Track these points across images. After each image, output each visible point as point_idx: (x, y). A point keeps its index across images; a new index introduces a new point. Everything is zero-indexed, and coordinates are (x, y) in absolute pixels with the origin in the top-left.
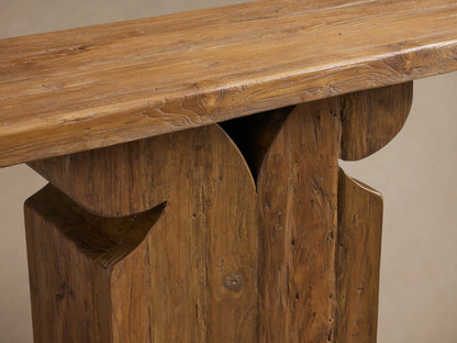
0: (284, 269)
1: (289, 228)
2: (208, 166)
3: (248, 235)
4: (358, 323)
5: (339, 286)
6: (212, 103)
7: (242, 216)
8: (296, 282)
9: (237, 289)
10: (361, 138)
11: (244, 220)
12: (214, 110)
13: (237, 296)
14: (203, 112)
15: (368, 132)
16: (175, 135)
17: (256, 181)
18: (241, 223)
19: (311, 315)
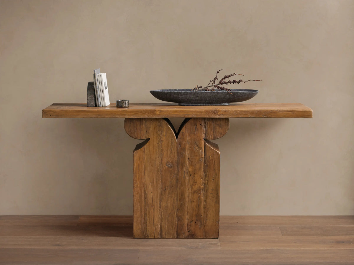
0: (186, 166)
1: (187, 154)
2: (162, 131)
3: (174, 153)
4: (212, 189)
5: (205, 176)
6: (158, 113)
7: (172, 147)
8: (190, 170)
9: (171, 167)
10: (211, 134)
11: (173, 149)
12: (158, 115)
13: (171, 169)
14: (155, 114)
15: (214, 133)
16: (148, 119)
17: (177, 139)
18: (172, 149)
19: (195, 183)
